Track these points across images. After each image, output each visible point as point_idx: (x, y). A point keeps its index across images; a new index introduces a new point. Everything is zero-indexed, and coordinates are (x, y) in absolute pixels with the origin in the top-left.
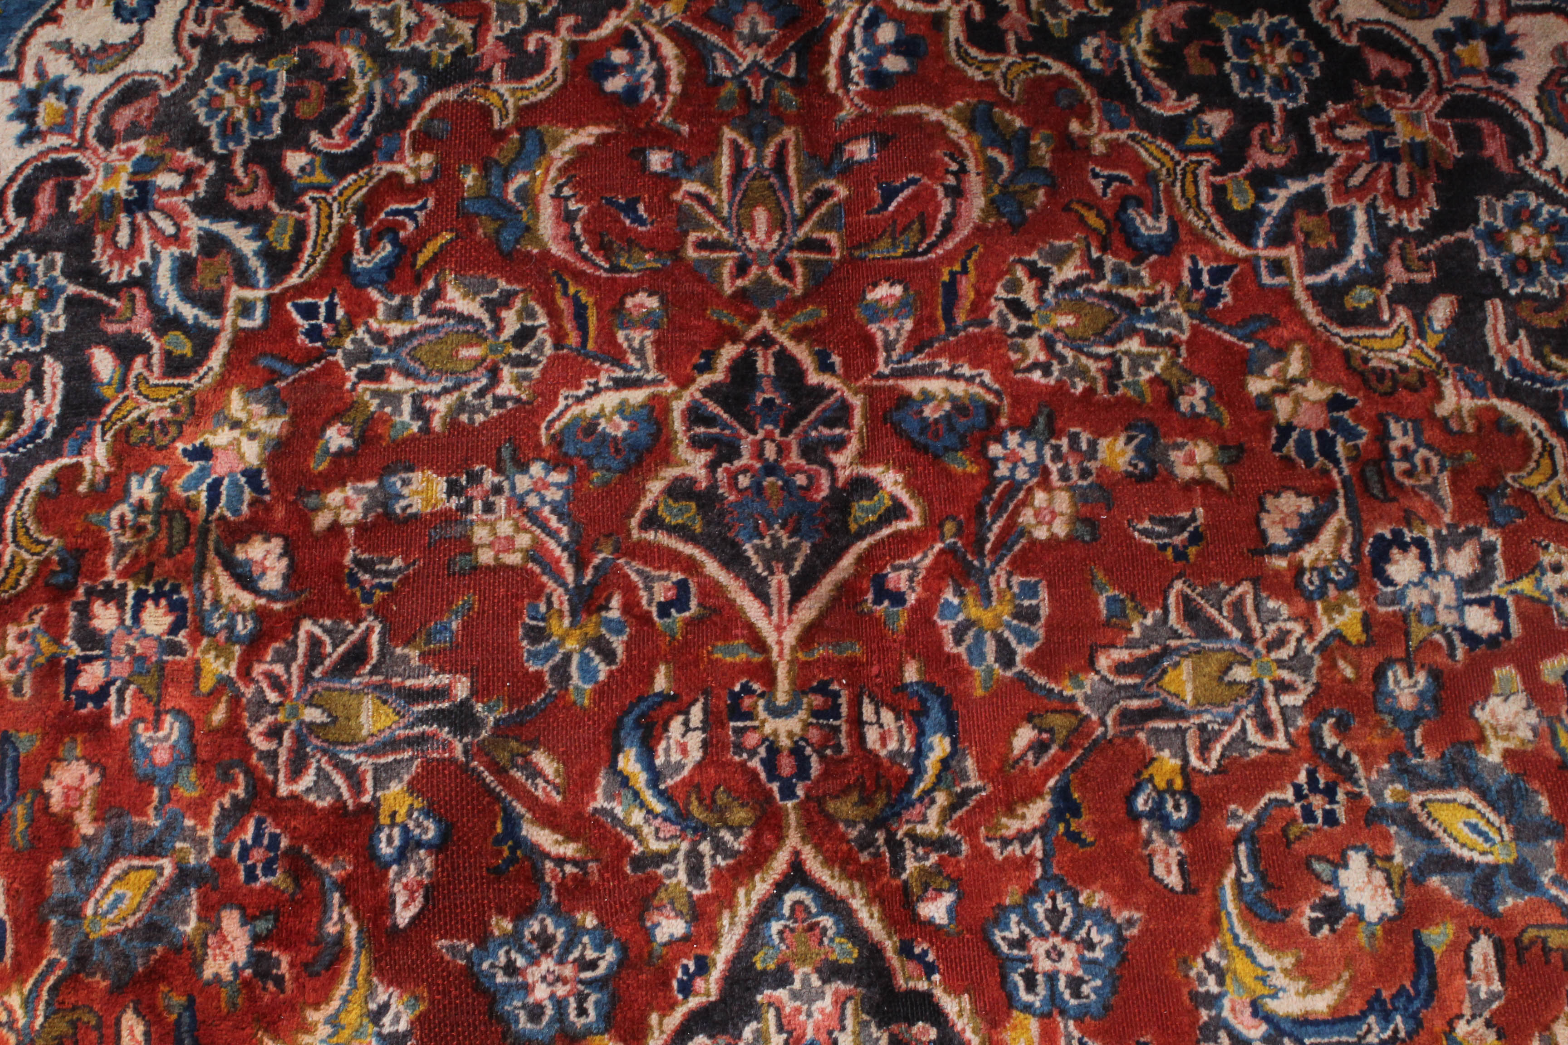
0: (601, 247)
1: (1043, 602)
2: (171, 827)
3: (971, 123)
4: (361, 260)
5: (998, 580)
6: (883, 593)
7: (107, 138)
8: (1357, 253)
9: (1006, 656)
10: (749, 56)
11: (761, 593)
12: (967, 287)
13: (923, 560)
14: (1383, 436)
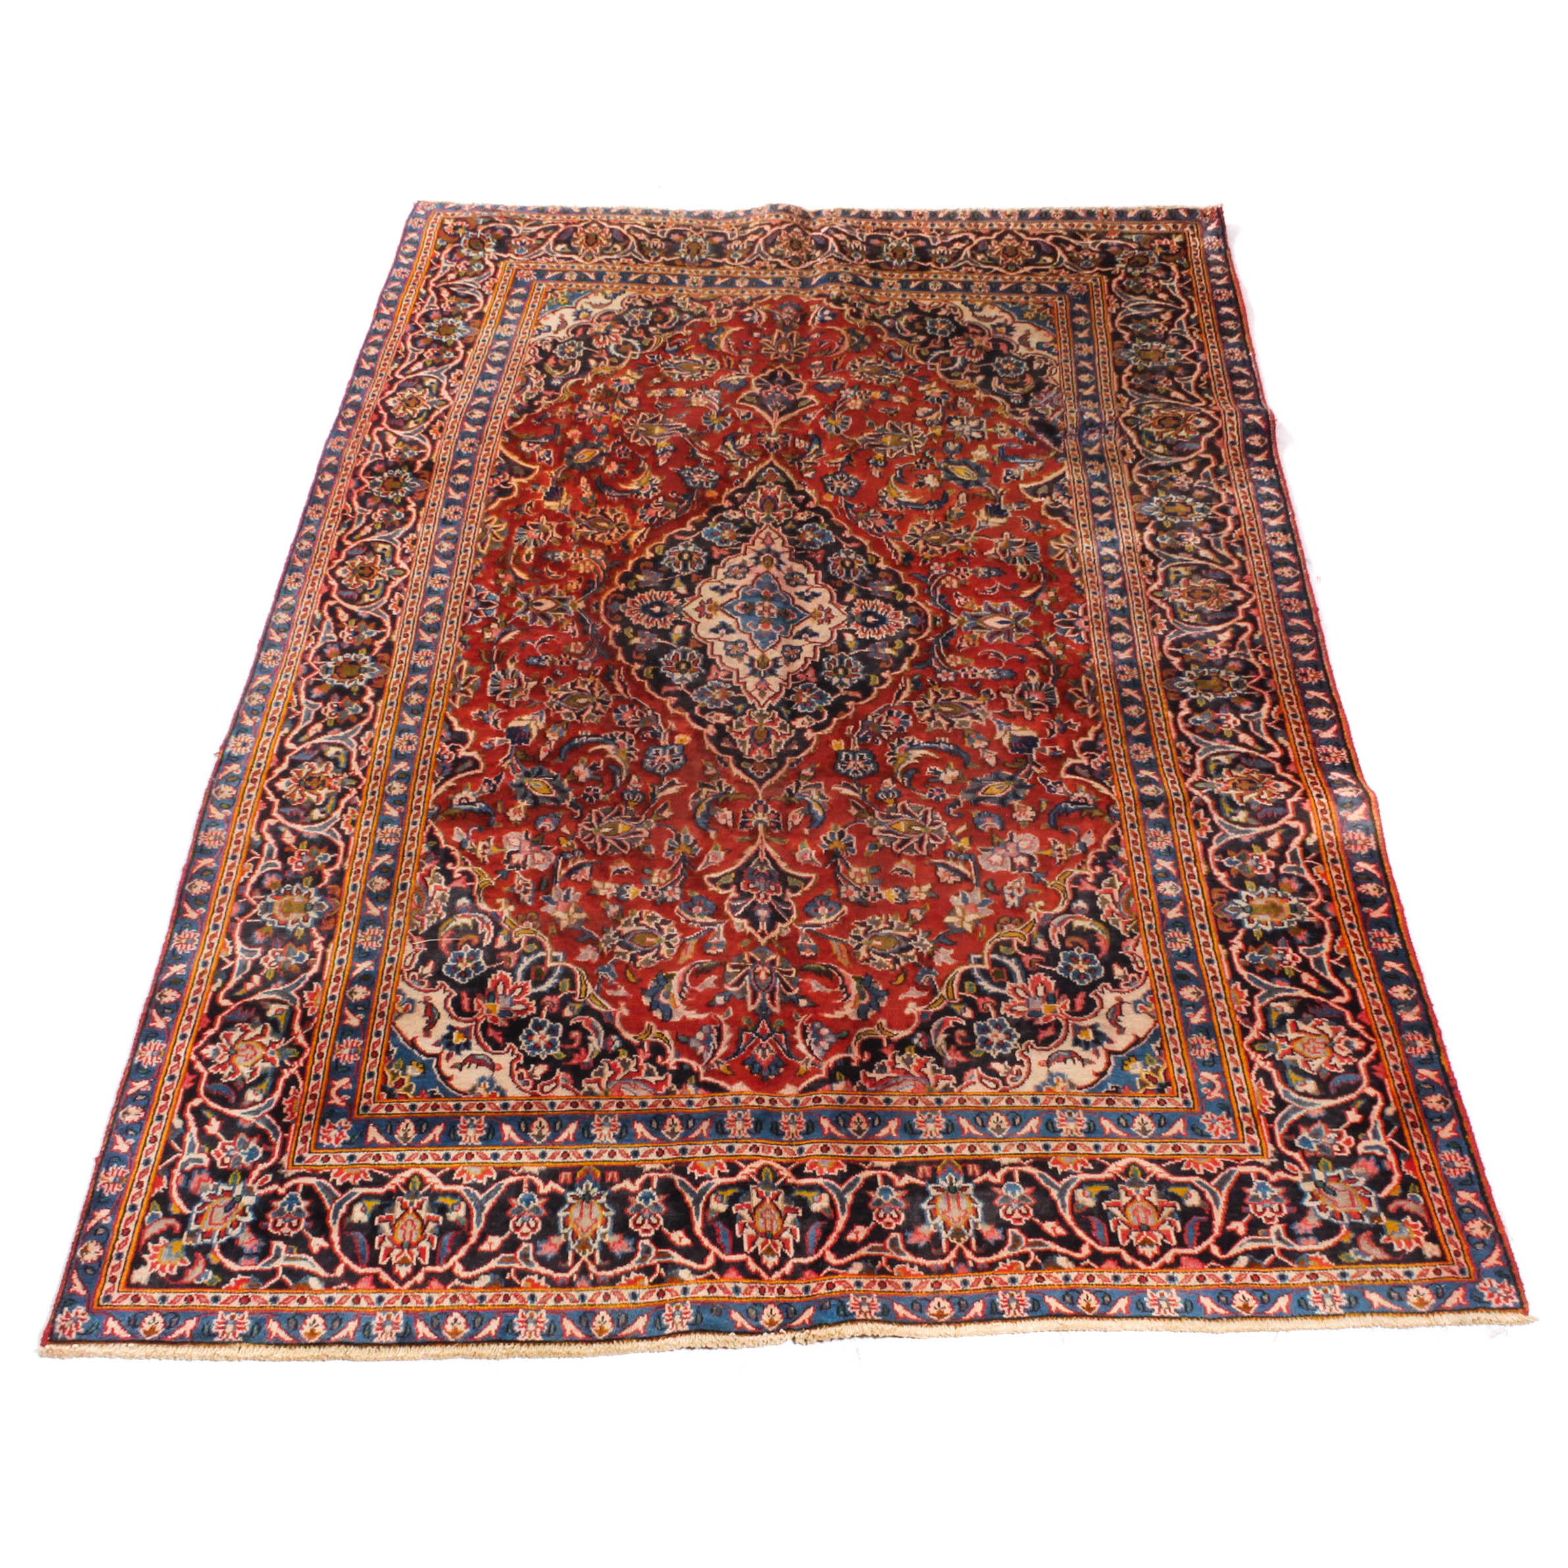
0: (736, 349)
1: (851, 421)
2: (600, 444)
3: (848, 331)
4: (668, 348)
5: (838, 415)
6: (805, 417)
7: (599, 320)
8: (957, 365)
9: (838, 431)
10: (785, 316)
11: (770, 414)
12: (840, 362)
13: (818, 412)
14: (956, 399)
